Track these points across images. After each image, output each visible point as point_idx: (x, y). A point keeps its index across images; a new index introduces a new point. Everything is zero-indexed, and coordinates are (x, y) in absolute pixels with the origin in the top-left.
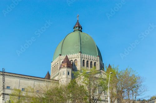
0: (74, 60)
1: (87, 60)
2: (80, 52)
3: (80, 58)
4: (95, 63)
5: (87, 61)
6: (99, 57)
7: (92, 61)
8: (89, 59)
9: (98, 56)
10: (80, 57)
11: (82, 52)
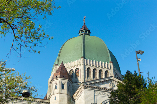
0: (74, 69)
1: (94, 68)
2: (82, 57)
3: (82, 66)
4: (107, 72)
5: (95, 70)
6: (112, 64)
7: (102, 69)
8: (96, 66)
9: (110, 63)
10: (82, 63)
11: (86, 57)
